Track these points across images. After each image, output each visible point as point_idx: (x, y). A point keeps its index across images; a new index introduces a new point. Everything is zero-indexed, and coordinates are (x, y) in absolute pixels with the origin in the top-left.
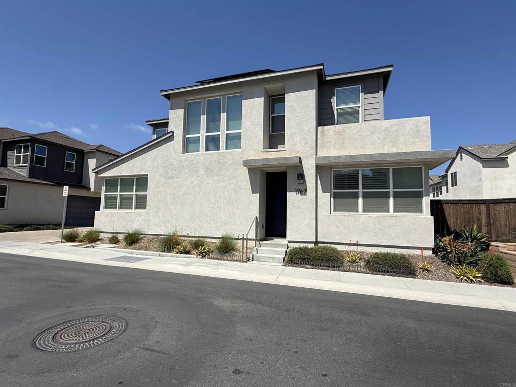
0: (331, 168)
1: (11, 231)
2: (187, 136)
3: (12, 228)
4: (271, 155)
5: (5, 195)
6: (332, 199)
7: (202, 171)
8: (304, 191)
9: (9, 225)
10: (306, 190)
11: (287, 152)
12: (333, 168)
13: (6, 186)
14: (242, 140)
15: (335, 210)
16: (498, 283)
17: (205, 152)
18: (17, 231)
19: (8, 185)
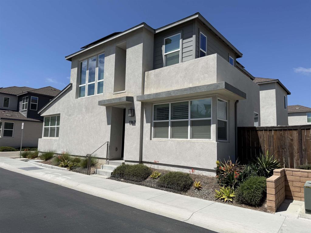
0: (152, 104)
1: (13, 151)
2: (80, 86)
3: (14, 149)
4: (118, 96)
5: (13, 129)
6: (153, 128)
7: (84, 110)
8: (134, 122)
9: (13, 147)
10: (135, 121)
11: (126, 93)
12: (155, 103)
13: (13, 123)
14: (104, 86)
15: (155, 137)
16: (246, 204)
17: (87, 96)
18: (17, 151)
19: (14, 123)
